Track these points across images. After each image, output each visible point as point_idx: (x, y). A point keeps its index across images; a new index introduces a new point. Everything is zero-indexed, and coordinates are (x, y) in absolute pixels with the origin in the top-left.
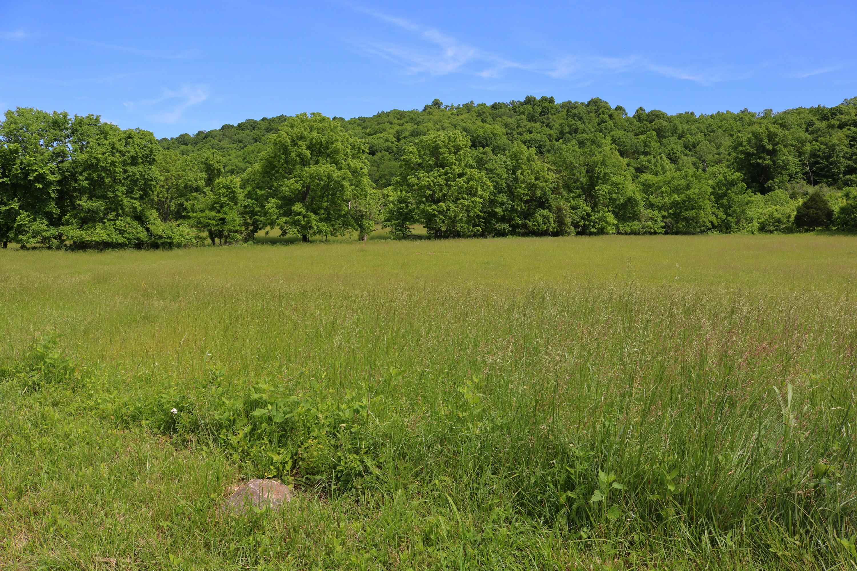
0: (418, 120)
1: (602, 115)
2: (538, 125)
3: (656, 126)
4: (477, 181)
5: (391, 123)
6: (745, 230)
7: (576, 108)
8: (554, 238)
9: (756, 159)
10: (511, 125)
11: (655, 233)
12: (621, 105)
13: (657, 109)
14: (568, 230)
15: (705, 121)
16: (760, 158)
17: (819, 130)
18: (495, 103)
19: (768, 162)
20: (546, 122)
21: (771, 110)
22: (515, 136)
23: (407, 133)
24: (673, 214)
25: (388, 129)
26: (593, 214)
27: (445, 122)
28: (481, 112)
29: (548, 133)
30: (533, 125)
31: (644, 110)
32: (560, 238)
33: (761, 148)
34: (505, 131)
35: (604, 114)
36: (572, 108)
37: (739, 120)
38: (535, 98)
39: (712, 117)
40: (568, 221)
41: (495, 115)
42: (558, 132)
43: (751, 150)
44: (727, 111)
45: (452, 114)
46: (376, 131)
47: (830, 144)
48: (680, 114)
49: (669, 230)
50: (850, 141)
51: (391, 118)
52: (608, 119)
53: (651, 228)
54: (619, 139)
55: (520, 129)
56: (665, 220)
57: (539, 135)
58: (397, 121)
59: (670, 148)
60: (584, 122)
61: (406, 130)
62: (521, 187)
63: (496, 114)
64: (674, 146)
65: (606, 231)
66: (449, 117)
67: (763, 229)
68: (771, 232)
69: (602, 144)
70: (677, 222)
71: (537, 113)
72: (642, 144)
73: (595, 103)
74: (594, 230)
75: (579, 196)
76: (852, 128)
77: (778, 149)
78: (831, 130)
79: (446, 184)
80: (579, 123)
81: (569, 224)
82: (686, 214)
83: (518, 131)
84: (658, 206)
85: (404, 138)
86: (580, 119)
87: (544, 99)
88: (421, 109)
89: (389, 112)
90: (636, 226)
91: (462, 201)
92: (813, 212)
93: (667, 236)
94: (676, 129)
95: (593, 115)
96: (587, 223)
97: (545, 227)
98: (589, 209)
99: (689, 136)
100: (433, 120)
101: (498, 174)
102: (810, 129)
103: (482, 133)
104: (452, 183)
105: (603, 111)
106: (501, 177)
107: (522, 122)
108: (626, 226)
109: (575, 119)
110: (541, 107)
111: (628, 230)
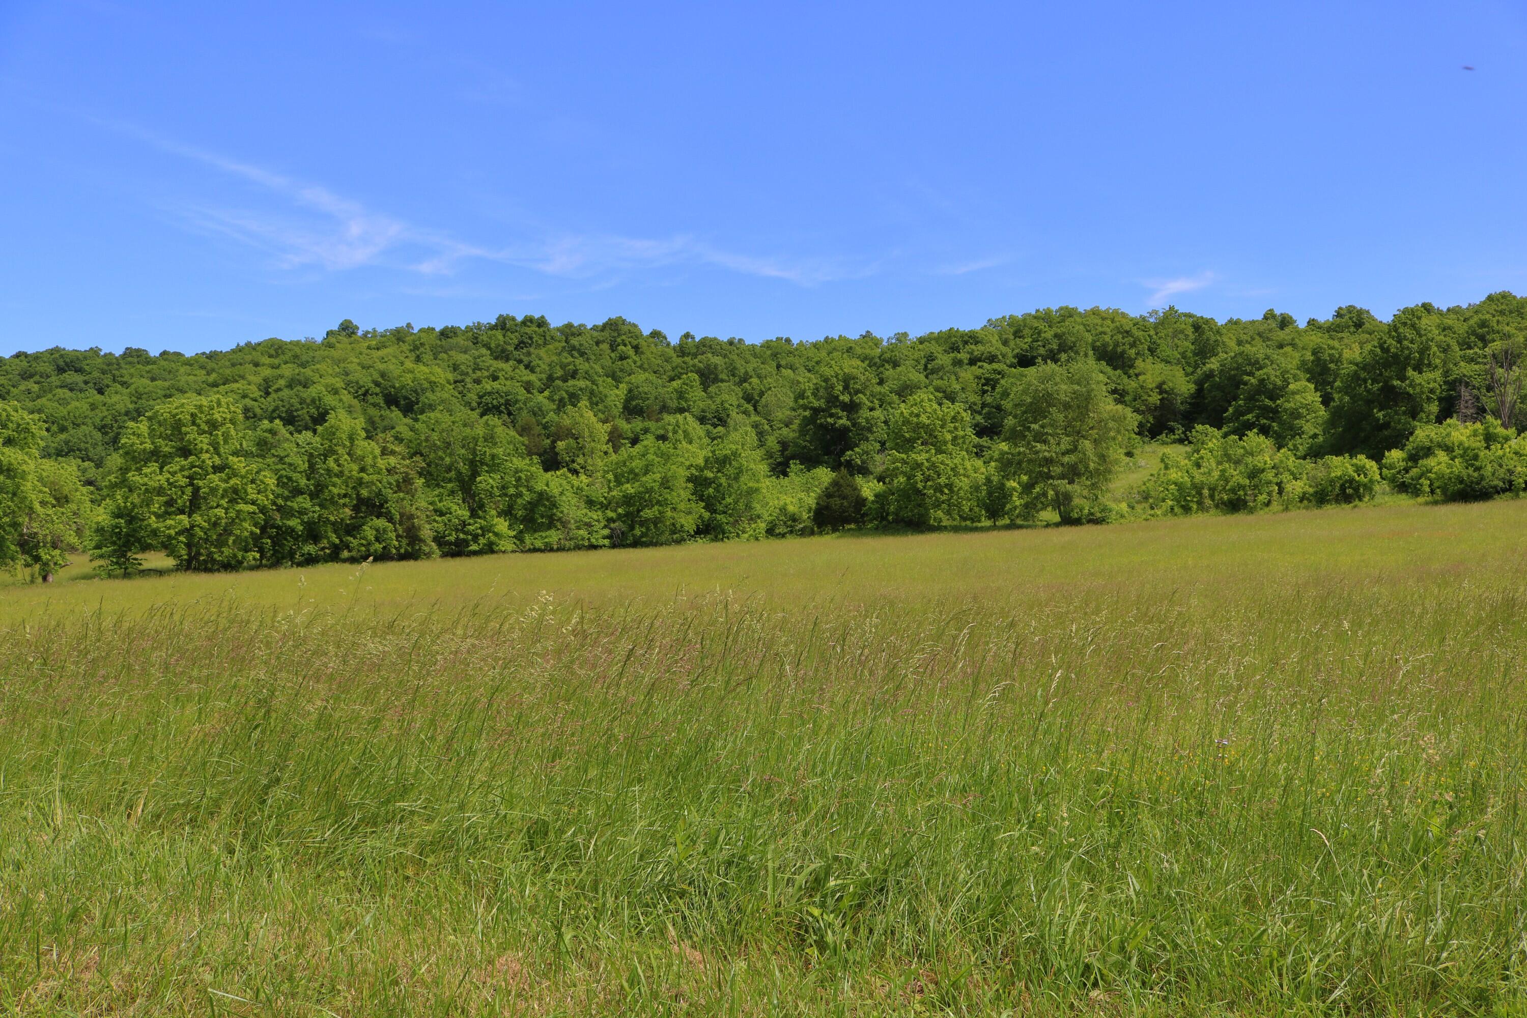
0: (304, 358)
1: (621, 347)
2: (507, 366)
3: (701, 365)
4: (243, 477)
5: (256, 365)
6: (746, 535)
7: (580, 334)
8: (404, 563)
9: (826, 418)
10: (463, 367)
11: (593, 547)
12: (659, 329)
13: (711, 336)
14: (427, 549)
15: (804, 352)
16: (831, 415)
17: (941, 368)
18: (447, 328)
19: (844, 421)
20: (526, 360)
21: (905, 335)
22: (469, 386)
23: (282, 382)
24: (625, 515)
25: (247, 376)
26: (471, 521)
27: (352, 362)
28: (418, 343)
29: (525, 378)
30: (501, 365)
31: (693, 338)
32: (411, 563)
33: (833, 400)
34: (451, 377)
35: (625, 345)
36: (573, 334)
37: (847, 351)
38: (514, 319)
40: (426, 532)
41: (440, 349)
42: (544, 376)
43: (816, 404)
44: (840, 336)
45: (369, 348)
46: (227, 380)
47: (949, 389)
48: (767, 342)
49: (618, 541)
50: (983, 385)
51: (256, 355)
52: (631, 352)
53: (583, 539)
54: (637, 387)
55: (479, 373)
56: (612, 525)
57: (508, 383)
58: (266, 360)
59: (718, 401)
60: (588, 360)
61: (281, 376)
62: (334, 485)
63: (441, 347)
64: (725, 397)
65: (496, 548)
66: (361, 353)
67: (771, 532)
68: (783, 536)
69: (606, 396)
70: (632, 528)
71: (510, 344)
72: (674, 396)
73: (614, 326)
74: (474, 547)
75: (452, 493)
76: (985, 364)
77: (858, 401)
78: (957, 369)
79: (191, 484)
80: (579, 361)
81: (429, 541)
82: (648, 513)
83: (475, 376)
84: (601, 503)
85: (278, 390)
86: (582, 354)
87: (528, 321)
88: (319, 337)
89: (259, 344)
90: (553, 536)
91: (216, 511)
92: (836, 502)
93: (615, 551)
94: (735, 368)
95: (605, 346)
96: (462, 536)
97: (379, 547)
98: (465, 513)
99: (755, 380)
100: (332, 359)
101: (290, 465)
102: (929, 366)
103: (410, 382)
104: (201, 483)
105: (623, 340)
106: (295, 468)
107: (483, 361)
108: (535, 539)
109: (572, 356)
110: (517, 334)
111: (539, 544)
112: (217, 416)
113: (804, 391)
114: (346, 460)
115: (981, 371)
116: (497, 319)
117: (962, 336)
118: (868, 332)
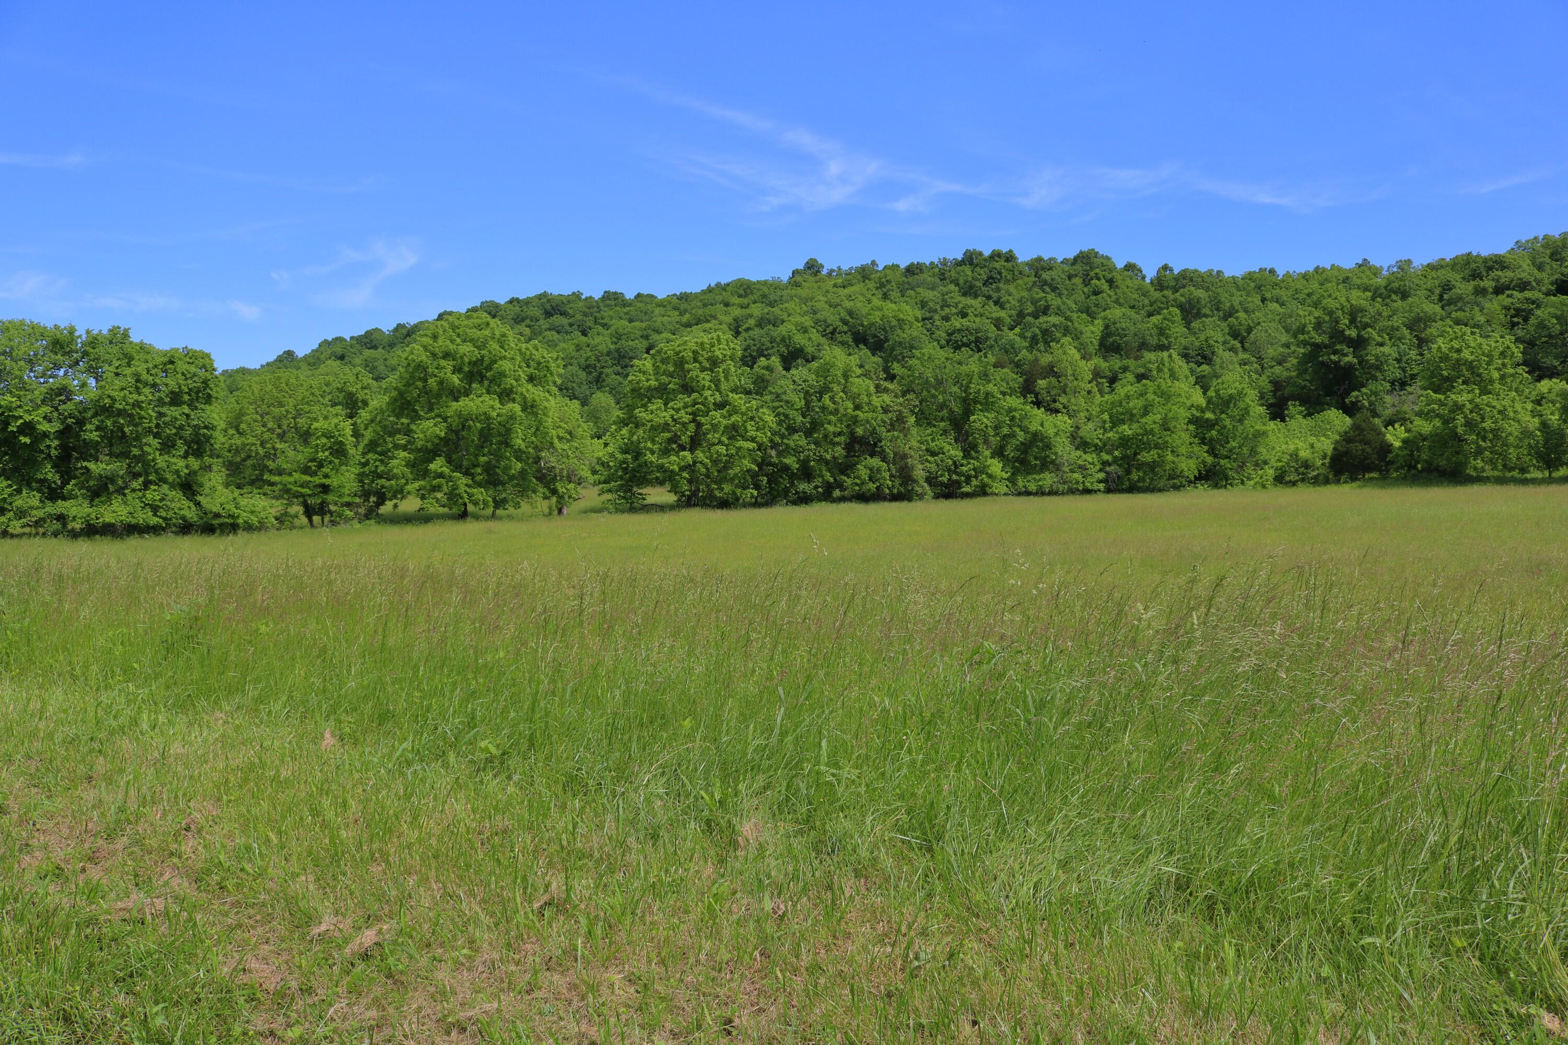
0: (772, 297)
1: (1095, 281)
2: (976, 303)
3: (1183, 299)
4: (743, 414)
5: (727, 305)
6: (1252, 483)
7: (1051, 268)
8: (896, 505)
9: (1329, 354)
10: (931, 304)
11: (1087, 491)
12: (1133, 261)
13: (1192, 268)
14: (919, 490)
15: (1292, 284)
16: (1335, 352)
17: (1460, 298)
18: (912, 264)
19: (1350, 359)
20: (995, 296)
21: (1409, 262)
22: (938, 323)
23: (752, 322)
24: (1121, 459)
25: (719, 316)
26: (965, 462)
27: (819, 301)
28: (884, 280)
29: (994, 315)
30: (969, 301)
31: (1171, 270)
32: (904, 504)
33: (1337, 335)
34: (919, 314)
35: (1099, 279)
36: (1043, 269)
37: (1344, 282)
38: (981, 254)
39: (1305, 277)
40: (919, 473)
41: (906, 286)
42: (1014, 312)
43: (1318, 339)
44: (1333, 265)
45: (835, 286)
46: (700, 319)
48: (1250, 273)
49: (1113, 486)
50: (1512, 317)
51: (726, 295)
52: (1105, 286)
53: (1077, 483)
54: (1114, 323)
55: (947, 310)
56: (1108, 469)
57: (978, 320)
58: (736, 300)
59: (1202, 337)
60: (1060, 295)
61: (751, 316)
62: (829, 423)
63: (909, 283)
64: (1210, 333)
65: (989, 491)
66: (828, 292)
67: (1280, 479)
68: (1294, 484)
69: (1082, 333)
70: (1128, 472)
71: (978, 280)
72: (1155, 331)
73: (1086, 260)
74: (967, 489)
75: (945, 432)
76: (1515, 293)
77: (1366, 336)
78: (1480, 299)
79: (694, 421)
80: (1051, 296)
81: (921, 481)
82: (1147, 457)
83: (943, 313)
84: (1096, 446)
85: (748, 330)
86: (1054, 289)
87: (996, 255)
88: (785, 276)
89: (728, 285)
90: (1048, 479)
91: (717, 447)
92: (1357, 447)
93: (1110, 496)
94: (1220, 302)
95: (1078, 281)
96: (954, 477)
97: (872, 486)
98: (957, 453)
99: (1241, 315)
100: (800, 297)
101: (787, 402)
102: (1446, 296)
103: (878, 320)
104: (703, 420)
105: (1097, 274)
106: (792, 405)
107: (952, 298)
108: (1029, 481)
109: (1043, 291)
110: (986, 269)
111: (1032, 487)
112: (718, 353)
113: (1304, 326)
114: (842, 398)
115: (1510, 300)
116: (964, 254)
118: (1365, 260)
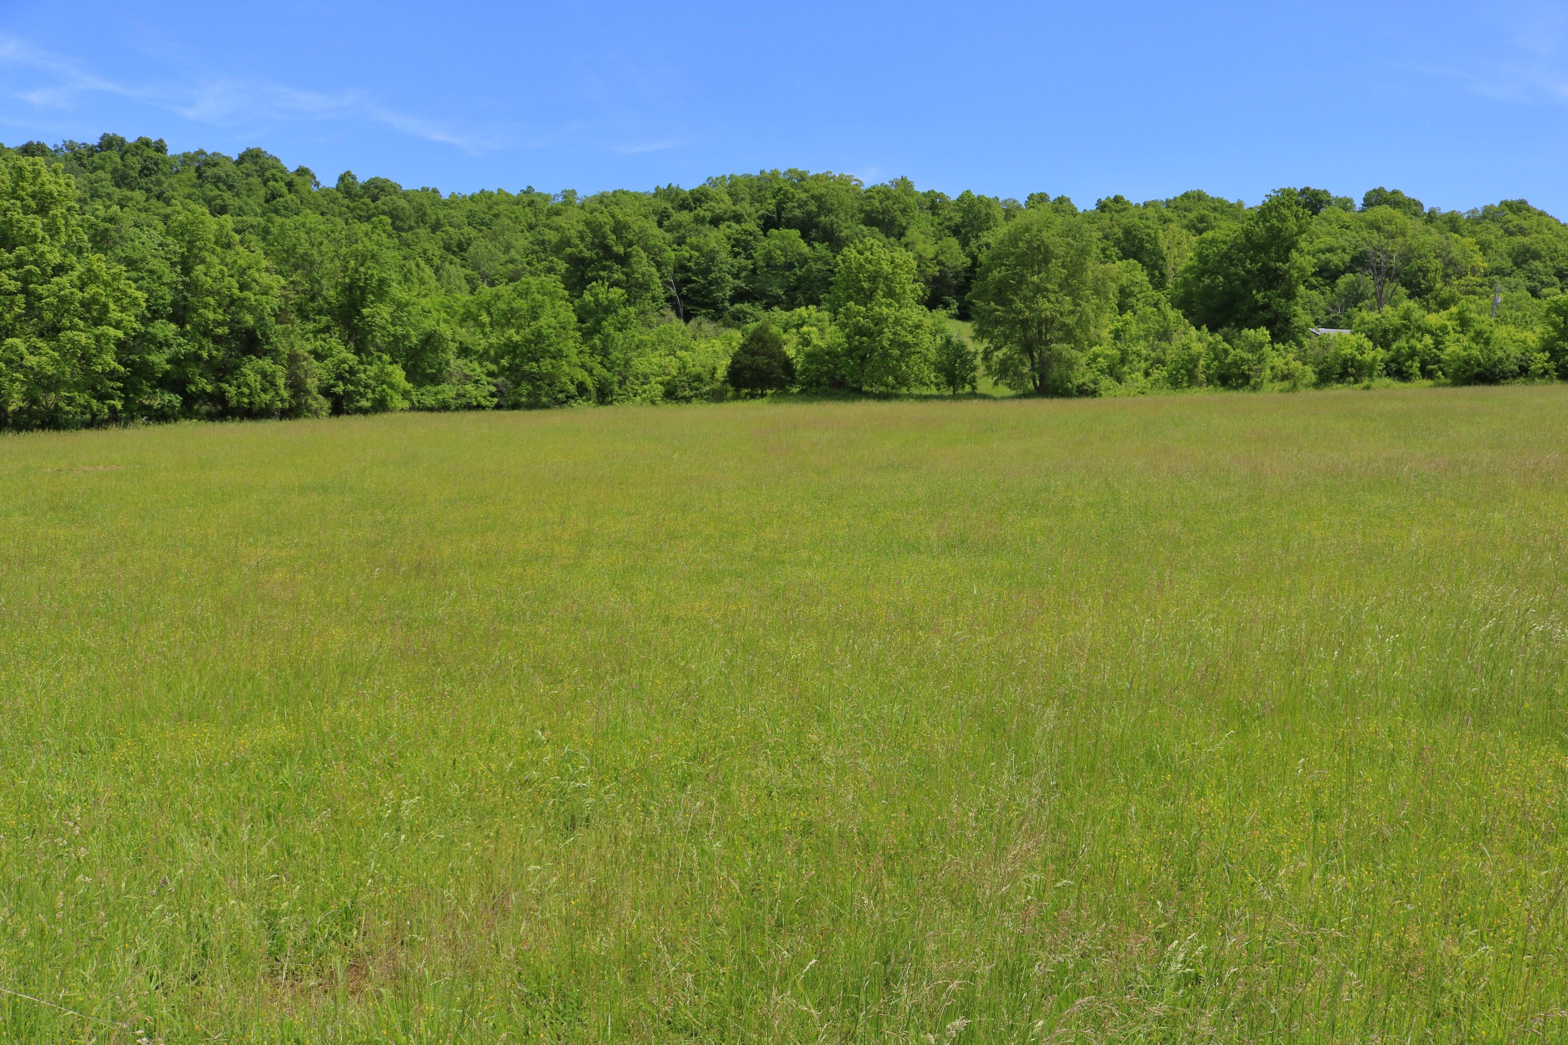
1: (271, 183)
2: (138, 195)
3: (385, 208)
4: (104, 285)
6: (638, 398)
7: (215, 165)
8: (286, 423)
9: (597, 270)
11: (479, 407)
12: (304, 166)
13: (383, 177)
14: (315, 405)
17: (680, 225)
18: (29, 144)
19: (619, 276)
20: (156, 189)
24: (509, 369)
26: (362, 367)
31: (354, 178)
32: (297, 423)
33: (604, 251)
35: (276, 181)
36: (208, 164)
37: (529, 205)
38: (123, 140)
39: (472, 198)
40: (312, 383)
43: (587, 254)
44: (499, 190)
47: (706, 249)
49: (505, 401)
50: (732, 246)
52: (285, 190)
53: (471, 397)
56: (495, 381)
59: (419, 250)
60: (238, 195)
62: (207, 307)
64: (427, 246)
65: (391, 405)
67: (671, 394)
68: (688, 400)
70: (517, 384)
71: (132, 169)
73: (252, 157)
74: (365, 403)
75: (327, 329)
77: (633, 253)
78: (700, 227)
80: (227, 195)
81: (315, 392)
82: (532, 367)
84: (477, 353)
86: (230, 187)
87: (145, 143)
90: (445, 392)
91: (70, 334)
92: (762, 361)
93: (502, 413)
94: (425, 214)
95: (253, 180)
96: (350, 387)
97: (266, 398)
98: (352, 358)
99: (449, 228)
101: (151, 272)
102: (665, 223)
104: (40, 290)
105: (273, 175)
106: (160, 278)
107: (103, 186)
108: (422, 395)
109: (218, 187)
110: (139, 158)
111: (429, 401)
114: (221, 270)
115: (729, 230)
116: (102, 138)
117: (692, 192)
118: (529, 187)
